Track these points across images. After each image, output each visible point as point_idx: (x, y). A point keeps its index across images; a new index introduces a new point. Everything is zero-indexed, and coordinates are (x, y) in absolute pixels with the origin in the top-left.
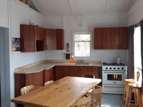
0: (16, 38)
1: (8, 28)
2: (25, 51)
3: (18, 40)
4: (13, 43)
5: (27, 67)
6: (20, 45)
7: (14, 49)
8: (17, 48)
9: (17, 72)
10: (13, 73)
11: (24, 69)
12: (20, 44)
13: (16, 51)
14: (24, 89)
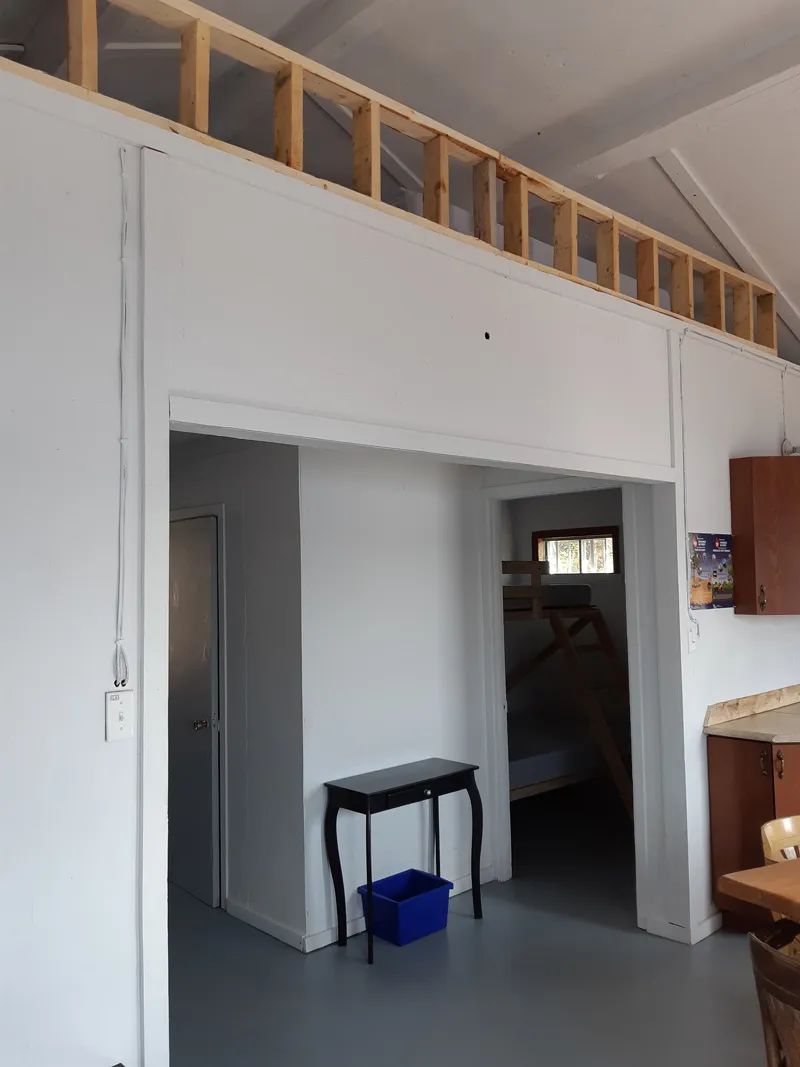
0: (713, 532)
1: (672, 485)
2: (763, 604)
3: (724, 544)
4: (696, 562)
5: (774, 704)
6: (735, 573)
7: (704, 596)
8: (716, 591)
9: (722, 725)
10: (700, 729)
11: (754, 715)
12: (730, 567)
13: (709, 606)
14: (781, 828)
